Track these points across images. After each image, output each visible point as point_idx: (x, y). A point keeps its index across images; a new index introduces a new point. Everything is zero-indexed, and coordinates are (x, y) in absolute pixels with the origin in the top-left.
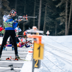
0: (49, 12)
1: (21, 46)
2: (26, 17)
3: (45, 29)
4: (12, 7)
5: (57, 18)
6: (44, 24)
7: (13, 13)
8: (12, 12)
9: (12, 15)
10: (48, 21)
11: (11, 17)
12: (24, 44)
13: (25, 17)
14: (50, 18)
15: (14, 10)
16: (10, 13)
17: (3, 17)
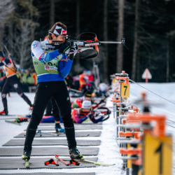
0: (145, 16)
1: (78, 119)
2: (94, 44)
3: (139, 64)
4: (42, 6)
5: (169, 31)
6: (135, 50)
7: (57, 33)
8: (55, 32)
9: (55, 38)
10: (145, 42)
11: (52, 44)
12: (87, 113)
13: (91, 44)
14: (149, 34)
15: (59, 25)
16: (51, 34)
17: (32, 46)
